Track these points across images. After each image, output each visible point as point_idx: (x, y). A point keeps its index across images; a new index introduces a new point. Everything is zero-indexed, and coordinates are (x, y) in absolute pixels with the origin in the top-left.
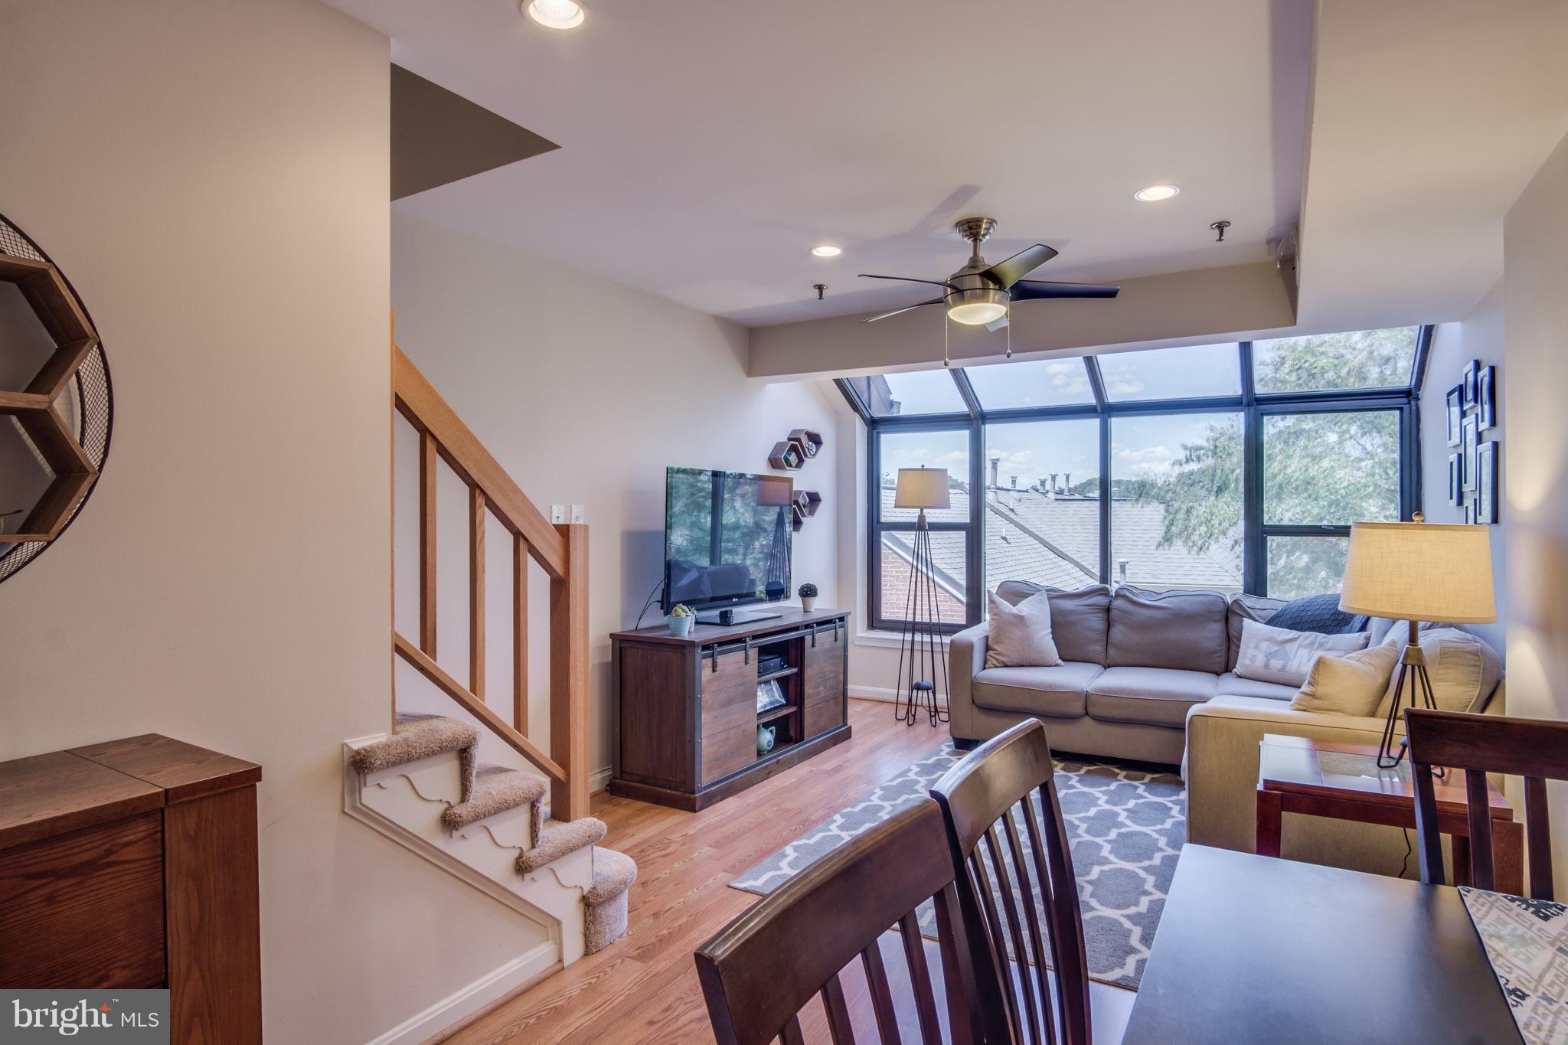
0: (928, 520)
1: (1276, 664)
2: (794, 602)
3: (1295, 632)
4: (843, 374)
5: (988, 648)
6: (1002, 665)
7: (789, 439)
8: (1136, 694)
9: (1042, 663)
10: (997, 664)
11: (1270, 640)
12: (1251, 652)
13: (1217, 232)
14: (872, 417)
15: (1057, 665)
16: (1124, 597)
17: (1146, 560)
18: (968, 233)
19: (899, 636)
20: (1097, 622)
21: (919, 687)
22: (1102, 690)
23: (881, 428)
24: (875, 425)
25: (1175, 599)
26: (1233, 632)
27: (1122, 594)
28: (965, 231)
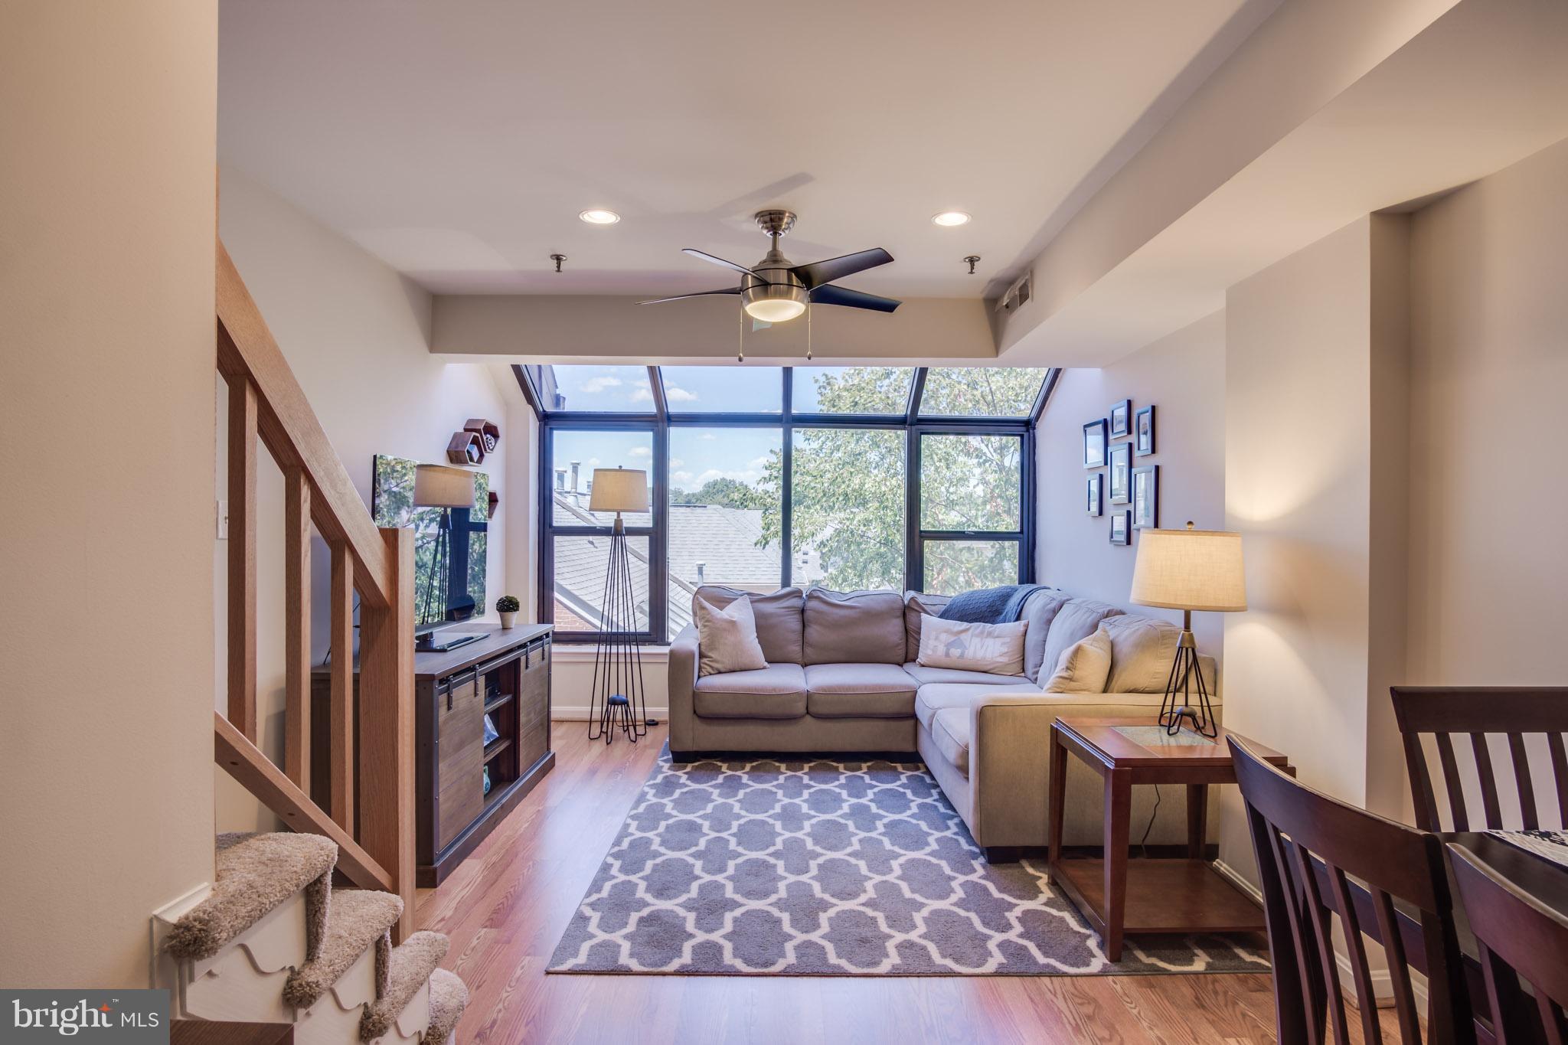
0: (625, 525)
1: (955, 652)
2: (490, 617)
3: (965, 624)
4: (522, 360)
5: (702, 656)
6: (716, 672)
7: (466, 430)
8: (853, 690)
9: (752, 667)
10: (712, 672)
11: (948, 631)
12: (932, 643)
13: (969, 264)
14: (544, 411)
15: (764, 668)
16: (818, 598)
17: (716, 562)
18: (769, 225)
19: (592, 648)
20: (794, 623)
21: (613, 702)
22: (823, 689)
23: (553, 424)
24: (550, 421)
25: (863, 599)
26: (911, 627)
27: (816, 595)
28: (765, 222)
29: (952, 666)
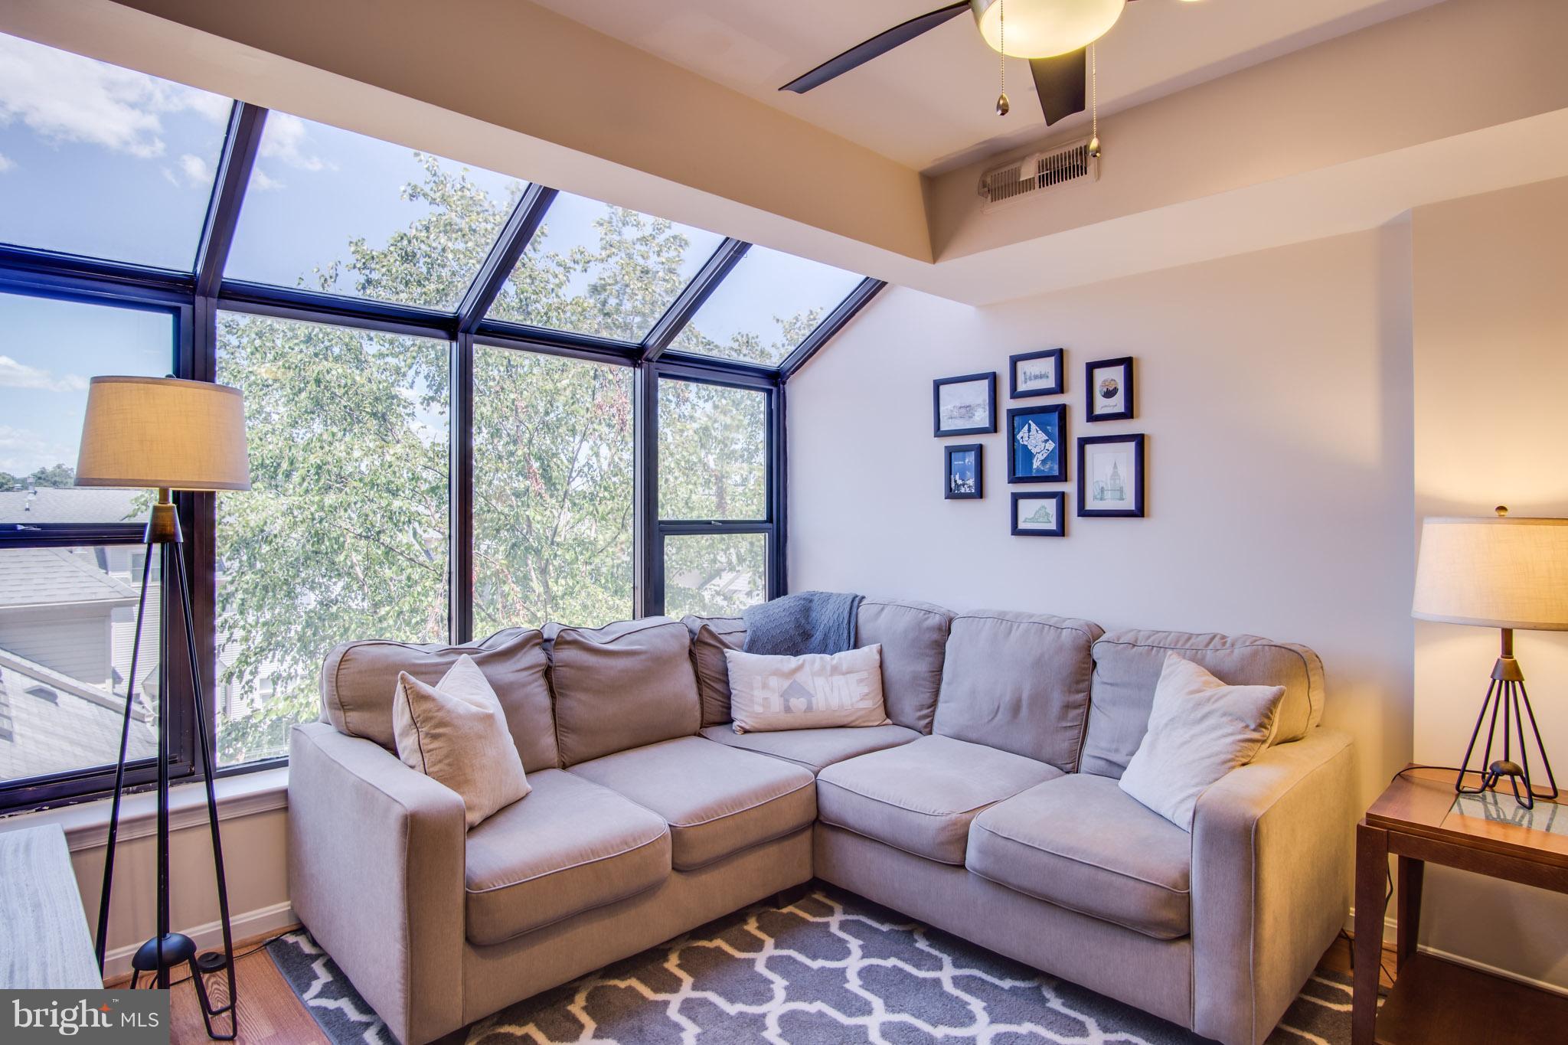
1: (798, 703)
9: (513, 799)
12: (759, 694)
15: (528, 793)
16: (571, 642)
20: (542, 696)
26: (705, 671)
27: (569, 638)
29: (796, 725)
